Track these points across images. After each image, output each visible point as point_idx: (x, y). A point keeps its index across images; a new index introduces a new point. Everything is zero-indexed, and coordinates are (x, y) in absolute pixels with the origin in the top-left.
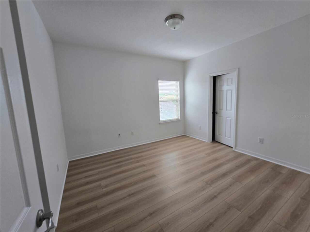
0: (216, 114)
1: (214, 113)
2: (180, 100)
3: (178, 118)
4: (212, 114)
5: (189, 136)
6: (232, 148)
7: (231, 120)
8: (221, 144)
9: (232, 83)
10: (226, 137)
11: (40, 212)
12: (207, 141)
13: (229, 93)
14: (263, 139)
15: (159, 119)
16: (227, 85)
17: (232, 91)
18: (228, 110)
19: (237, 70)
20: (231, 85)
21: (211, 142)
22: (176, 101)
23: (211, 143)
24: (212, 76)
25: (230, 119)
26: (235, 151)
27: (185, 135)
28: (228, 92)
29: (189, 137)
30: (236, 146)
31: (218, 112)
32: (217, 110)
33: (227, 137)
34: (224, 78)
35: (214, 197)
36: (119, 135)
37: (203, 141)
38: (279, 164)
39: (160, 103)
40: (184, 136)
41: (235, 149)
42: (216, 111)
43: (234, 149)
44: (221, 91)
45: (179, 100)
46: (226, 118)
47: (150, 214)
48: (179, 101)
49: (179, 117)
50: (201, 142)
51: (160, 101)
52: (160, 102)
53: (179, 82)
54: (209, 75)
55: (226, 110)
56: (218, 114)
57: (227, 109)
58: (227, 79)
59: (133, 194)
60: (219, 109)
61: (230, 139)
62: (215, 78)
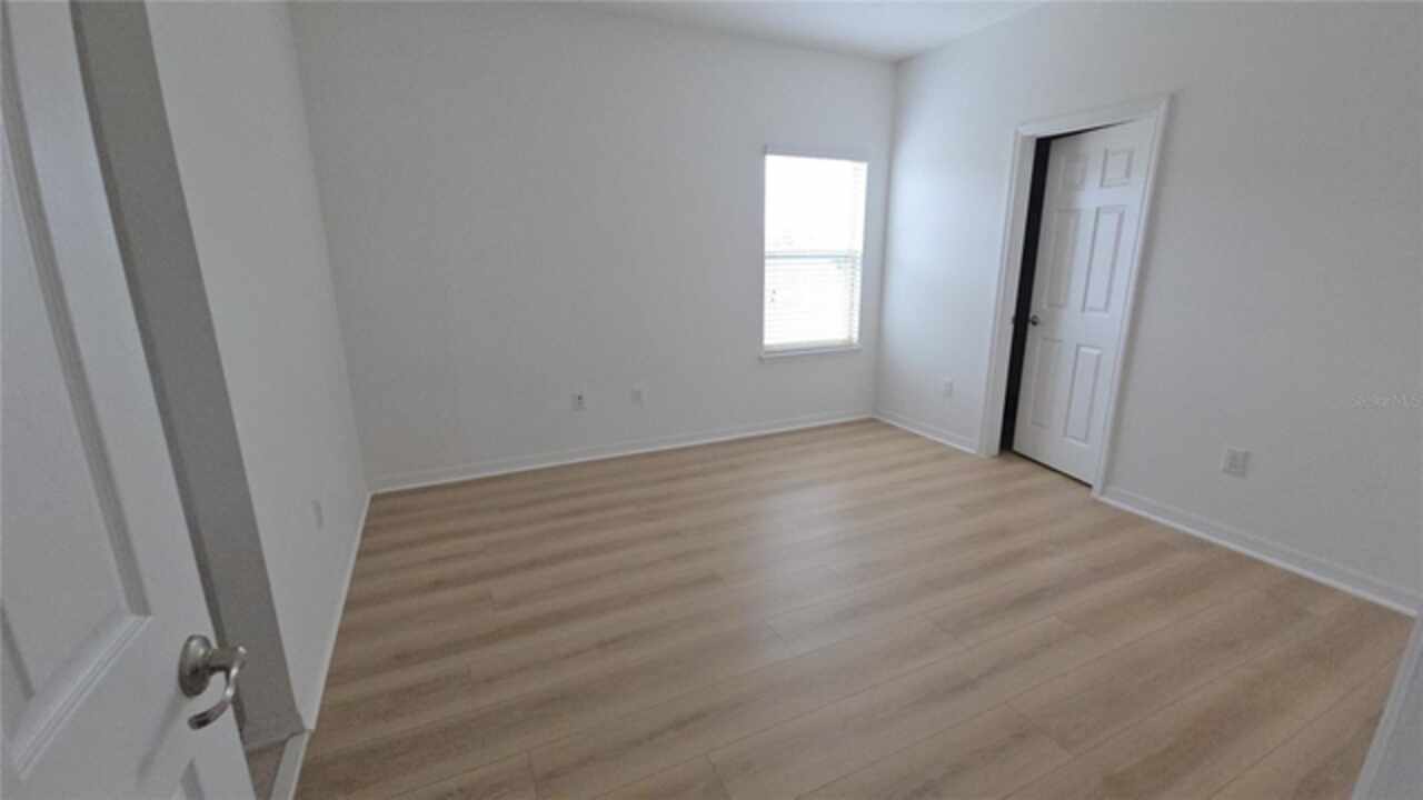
0: (1030, 326)
1: (1023, 320)
2: (864, 255)
3: (850, 337)
4: (1010, 328)
5: (894, 423)
6: (1089, 486)
7: (1099, 357)
8: (1040, 468)
9: (1128, 174)
10: (1065, 434)
11: (194, 643)
12: (973, 451)
13: (1108, 224)
14: (1247, 455)
15: (762, 338)
16: (1101, 185)
17: (1121, 217)
18: (1091, 309)
19: (1163, 107)
20: (1124, 184)
21: (994, 457)
22: (848, 257)
23: (996, 461)
24: (1032, 137)
25: (1096, 352)
26: (1096, 503)
27: (876, 417)
28: (1103, 217)
29: (889, 426)
30: (1108, 479)
31: (1041, 318)
32: (1038, 306)
33: (1072, 437)
34: (1092, 145)
35: (960, 686)
36: (580, 398)
37: (957, 451)
38: (1309, 574)
39: (770, 265)
40: (872, 423)
41: (1103, 493)
42: (1031, 315)
43: (1095, 494)
44: (1070, 211)
45: (859, 255)
46: (1078, 346)
47: (680, 724)
48: (859, 261)
49: (855, 336)
50: (945, 454)
51: (767, 254)
52: (767, 261)
53: (863, 167)
54: (1017, 133)
55: (1083, 309)
56: (1038, 327)
57: (1088, 304)
58: (1106, 152)
59: (614, 641)
60: (1050, 305)
61: (1084, 445)
62: (1043, 147)
